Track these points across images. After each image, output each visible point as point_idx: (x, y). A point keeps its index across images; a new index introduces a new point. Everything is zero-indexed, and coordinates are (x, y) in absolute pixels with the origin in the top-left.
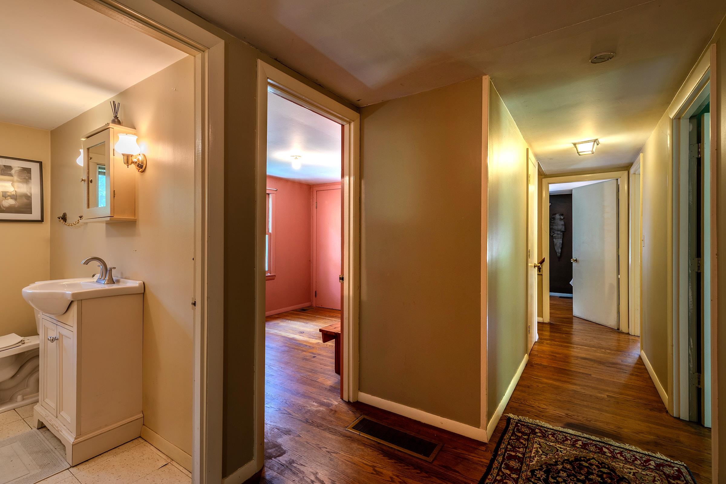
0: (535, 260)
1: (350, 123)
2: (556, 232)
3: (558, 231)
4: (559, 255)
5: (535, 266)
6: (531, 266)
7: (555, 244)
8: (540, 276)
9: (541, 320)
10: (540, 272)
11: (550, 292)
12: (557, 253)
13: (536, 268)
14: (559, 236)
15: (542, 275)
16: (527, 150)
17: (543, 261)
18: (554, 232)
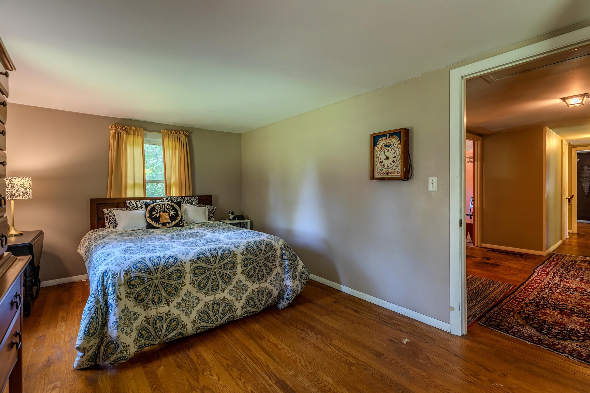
0: (566, 195)
1: (478, 141)
2: (585, 179)
3: (586, 178)
4: (587, 194)
5: (566, 198)
6: (564, 198)
7: (583, 187)
8: (570, 206)
9: (571, 231)
10: (570, 203)
11: (578, 220)
12: (585, 193)
13: (568, 199)
14: (587, 181)
15: (572, 205)
16: (562, 140)
17: (573, 196)
18: (582, 179)
